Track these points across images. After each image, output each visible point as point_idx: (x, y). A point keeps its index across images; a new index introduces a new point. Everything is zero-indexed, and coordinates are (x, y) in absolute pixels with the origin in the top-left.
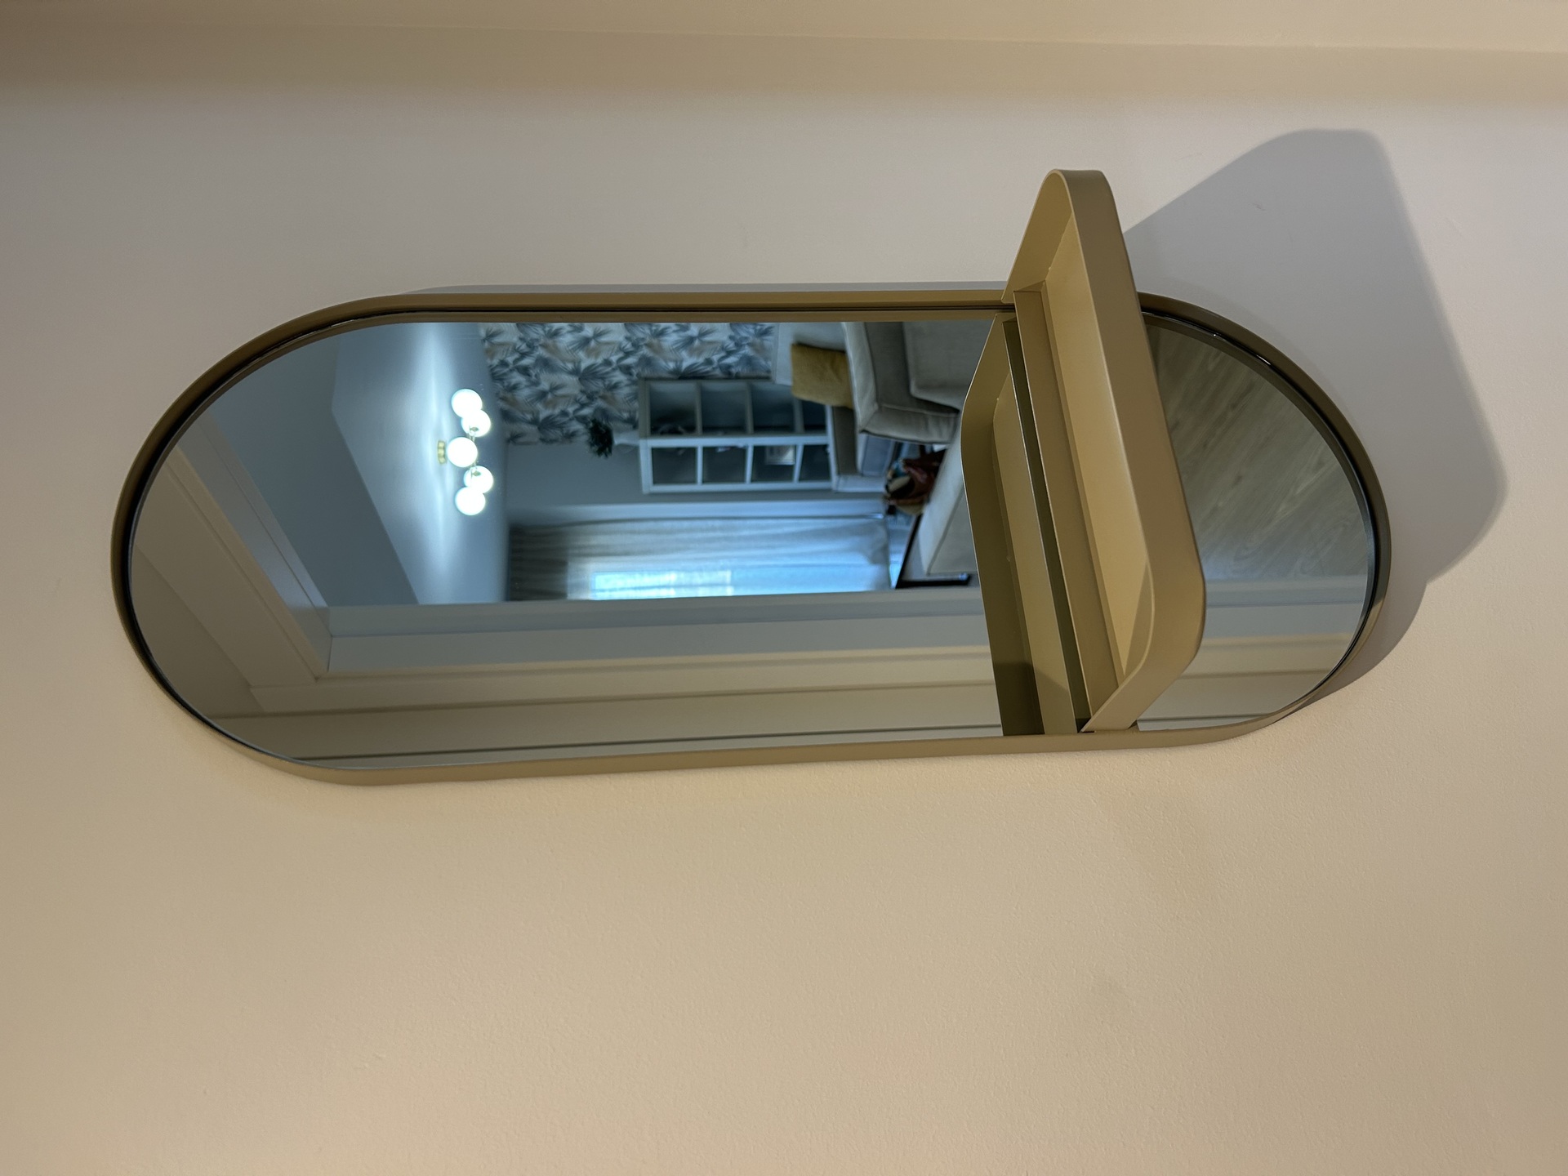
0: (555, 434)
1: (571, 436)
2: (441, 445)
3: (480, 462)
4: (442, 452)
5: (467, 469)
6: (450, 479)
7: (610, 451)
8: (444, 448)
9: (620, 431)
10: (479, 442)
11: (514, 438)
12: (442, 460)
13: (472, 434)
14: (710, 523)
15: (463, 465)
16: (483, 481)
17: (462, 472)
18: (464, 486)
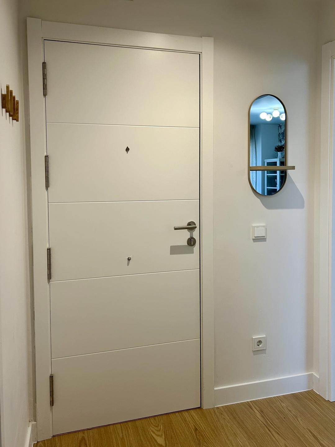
0: (281, 137)
1: (280, 141)
2: (278, 109)
3: (273, 118)
4: (276, 109)
5: (272, 115)
6: (269, 111)
7: (276, 151)
8: (277, 109)
9: (282, 154)
10: (279, 117)
11: (280, 126)
12: (274, 109)
13: (281, 116)
14: (255, 178)
15: (273, 114)
16: (268, 119)
17: (271, 114)
18: (267, 114)
